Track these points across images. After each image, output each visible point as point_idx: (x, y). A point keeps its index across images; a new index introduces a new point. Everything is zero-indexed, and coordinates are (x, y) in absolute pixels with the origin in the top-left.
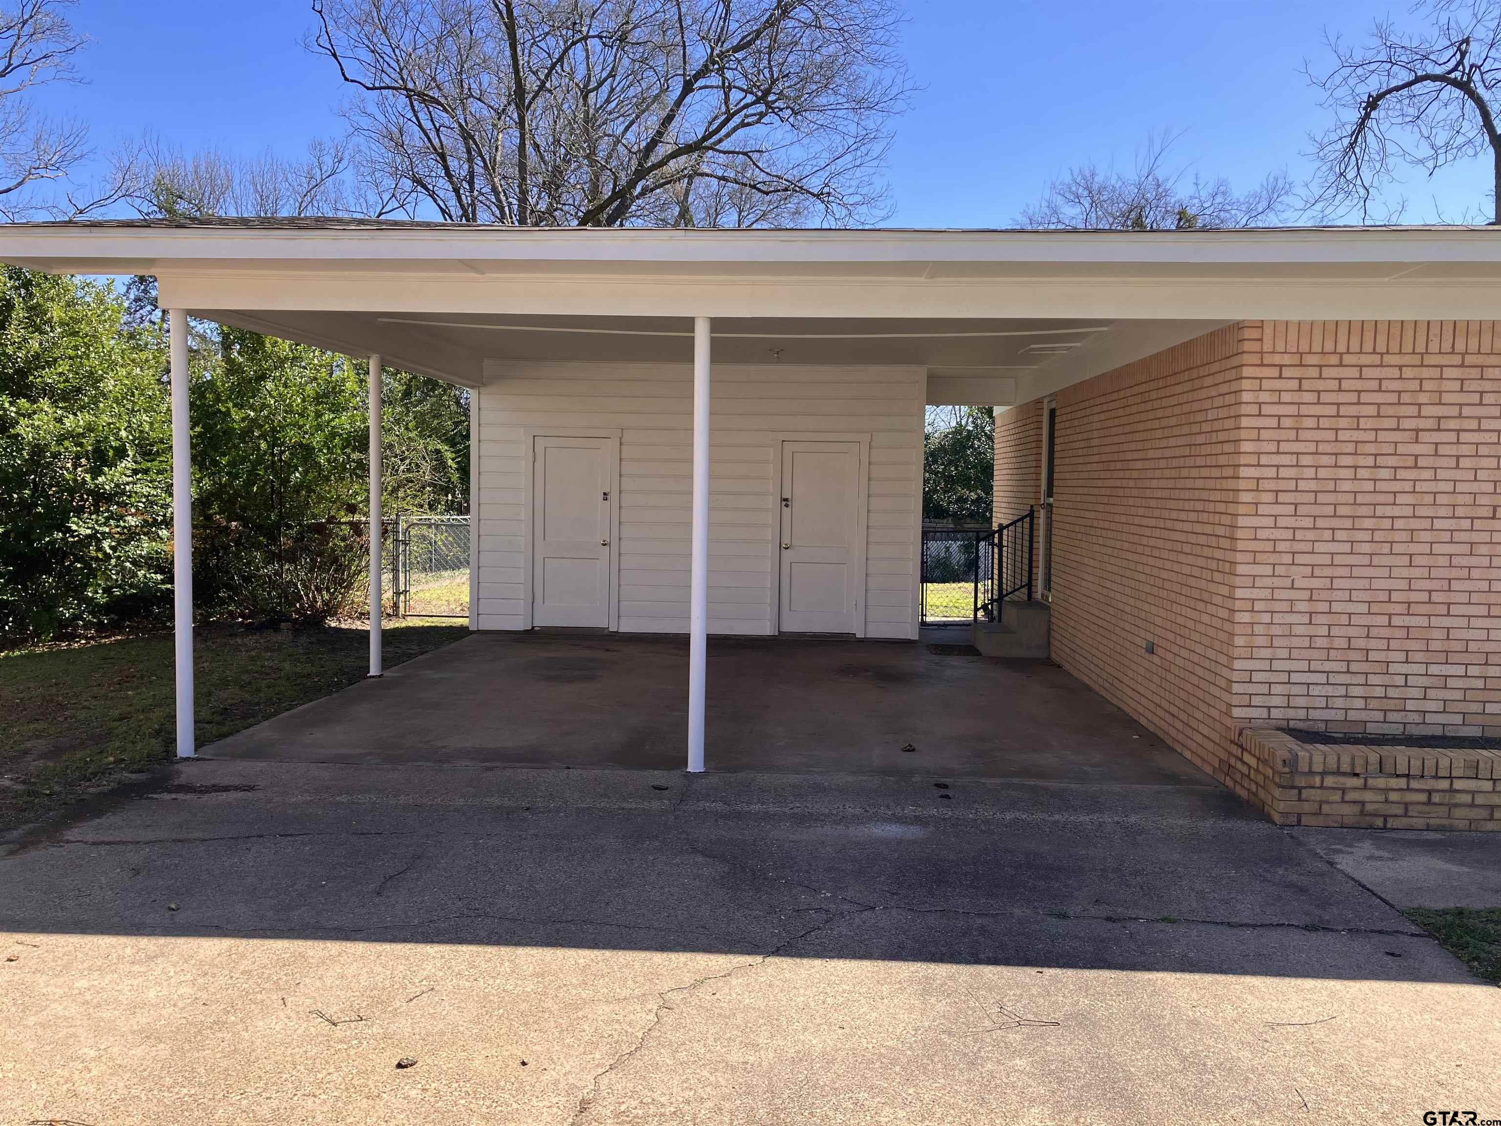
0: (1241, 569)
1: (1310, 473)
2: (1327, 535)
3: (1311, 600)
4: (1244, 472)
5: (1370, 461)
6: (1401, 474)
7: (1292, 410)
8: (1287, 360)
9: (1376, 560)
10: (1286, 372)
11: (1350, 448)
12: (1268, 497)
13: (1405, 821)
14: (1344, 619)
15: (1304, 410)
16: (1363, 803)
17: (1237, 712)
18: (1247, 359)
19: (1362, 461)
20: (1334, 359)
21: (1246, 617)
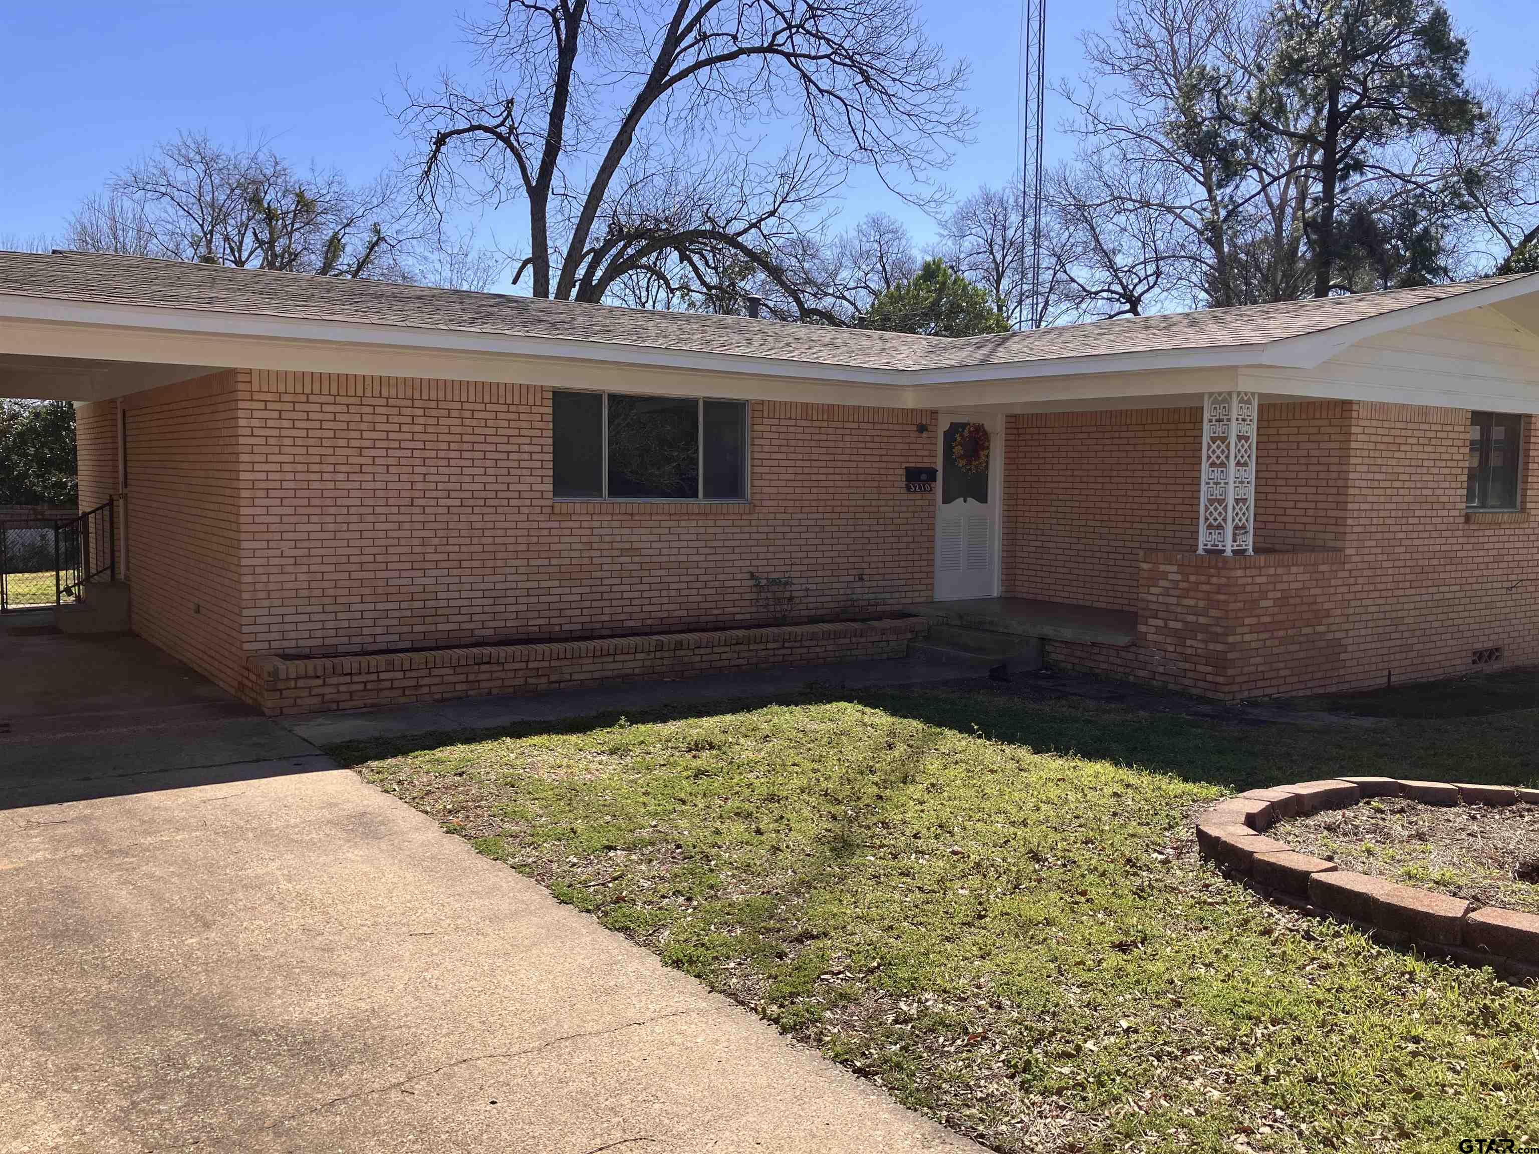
0: (244, 545)
1: (290, 476)
2: (305, 519)
3: (295, 564)
4: (243, 476)
5: (331, 468)
6: (352, 477)
7: (275, 432)
8: (269, 397)
9: (338, 535)
10: (270, 406)
11: (317, 459)
12: (262, 494)
13: (351, 703)
14: (319, 576)
15: (284, 433)
16: (323, 695)
17: (246, 646)
18: (240, 395)
19: (325, 468)
20: (303, 398)
21: (249, 579)
